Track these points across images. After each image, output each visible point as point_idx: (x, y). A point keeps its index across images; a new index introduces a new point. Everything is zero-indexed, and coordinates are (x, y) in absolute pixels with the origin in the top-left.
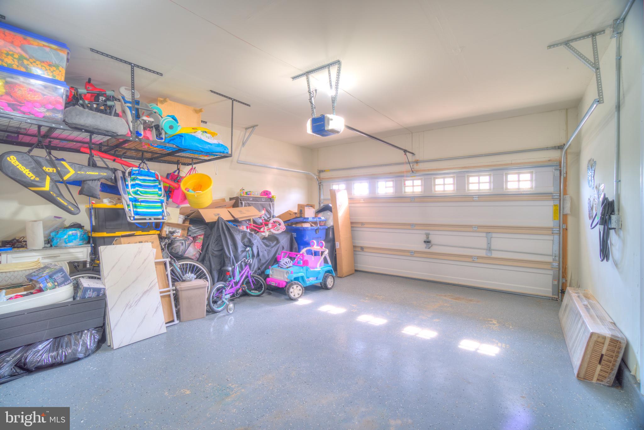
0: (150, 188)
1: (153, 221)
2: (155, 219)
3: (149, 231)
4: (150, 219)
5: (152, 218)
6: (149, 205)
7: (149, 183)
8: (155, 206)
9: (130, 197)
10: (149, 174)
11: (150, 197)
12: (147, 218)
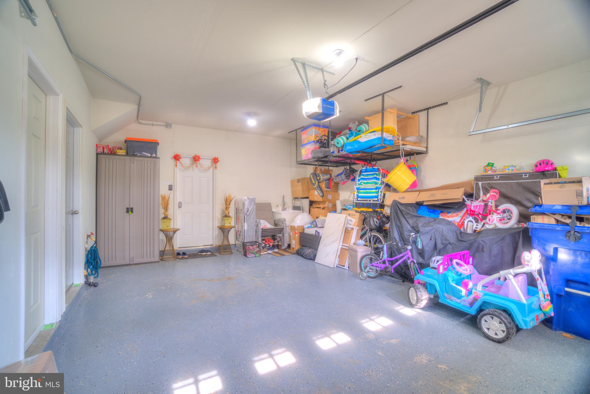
0: (371, 180)
1: (372, 202)
2: (373, 201)
3: (360, 208)
4: (370, 201)
5: (372, 200)
6: (366, 192)
7: (370, 176)
8: (370, 191)
9: (357, 187)
10: (373, 170)
11: (369, 186)
12: (368, 199)
